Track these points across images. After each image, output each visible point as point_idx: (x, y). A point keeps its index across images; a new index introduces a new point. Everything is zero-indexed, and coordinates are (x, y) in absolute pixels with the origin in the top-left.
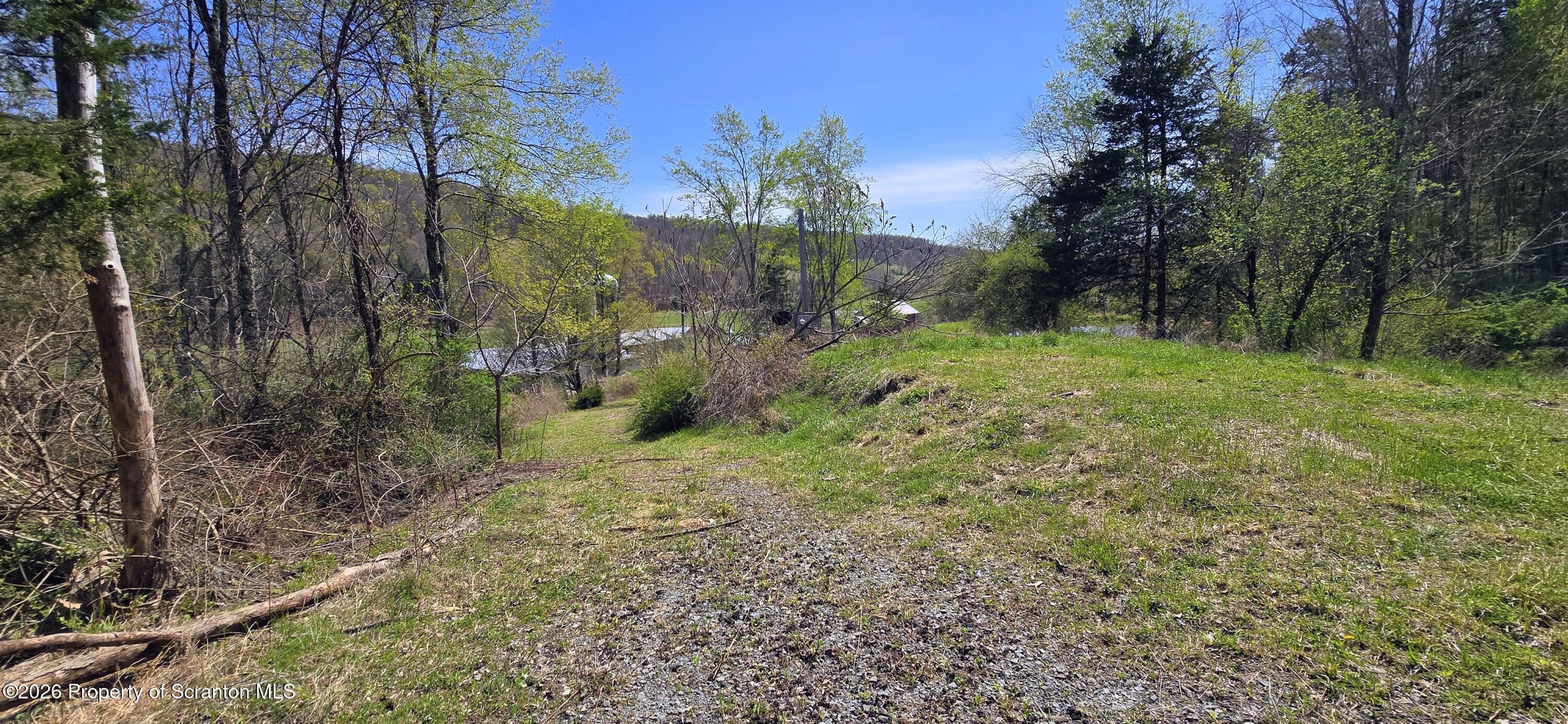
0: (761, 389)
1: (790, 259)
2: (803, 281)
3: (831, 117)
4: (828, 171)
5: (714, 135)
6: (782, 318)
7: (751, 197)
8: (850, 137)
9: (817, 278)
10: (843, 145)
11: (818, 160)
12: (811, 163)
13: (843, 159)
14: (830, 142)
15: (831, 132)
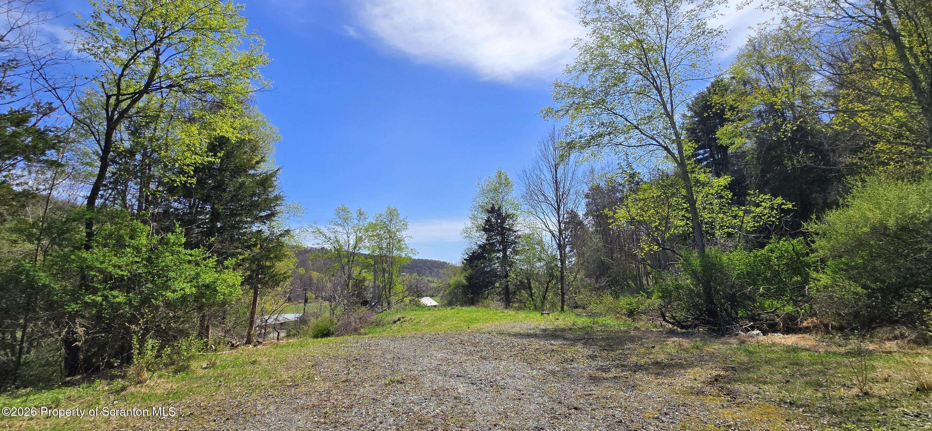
0: (358, 325)
1: (369, 276)
2: (374, 287)
3: (392, 207)
4: (389, 231)
5: (335, 217)
6: (365, 303)
7: (351, 246)
8: (401, 217)
9: (381, 286)
10: (398, 221)
11: (385, 227)
12: (381, 228)
13: (397, 227)
14: (391, 219)
15: (392, 214)
